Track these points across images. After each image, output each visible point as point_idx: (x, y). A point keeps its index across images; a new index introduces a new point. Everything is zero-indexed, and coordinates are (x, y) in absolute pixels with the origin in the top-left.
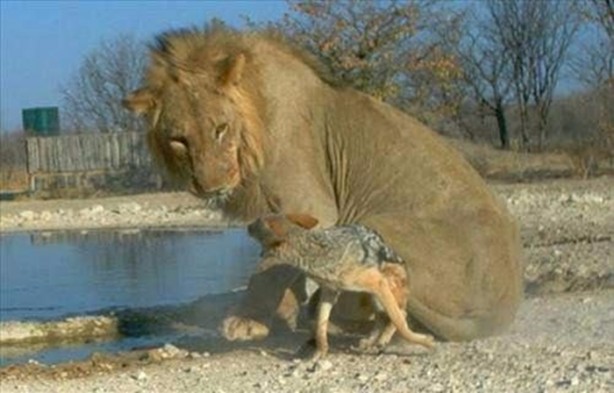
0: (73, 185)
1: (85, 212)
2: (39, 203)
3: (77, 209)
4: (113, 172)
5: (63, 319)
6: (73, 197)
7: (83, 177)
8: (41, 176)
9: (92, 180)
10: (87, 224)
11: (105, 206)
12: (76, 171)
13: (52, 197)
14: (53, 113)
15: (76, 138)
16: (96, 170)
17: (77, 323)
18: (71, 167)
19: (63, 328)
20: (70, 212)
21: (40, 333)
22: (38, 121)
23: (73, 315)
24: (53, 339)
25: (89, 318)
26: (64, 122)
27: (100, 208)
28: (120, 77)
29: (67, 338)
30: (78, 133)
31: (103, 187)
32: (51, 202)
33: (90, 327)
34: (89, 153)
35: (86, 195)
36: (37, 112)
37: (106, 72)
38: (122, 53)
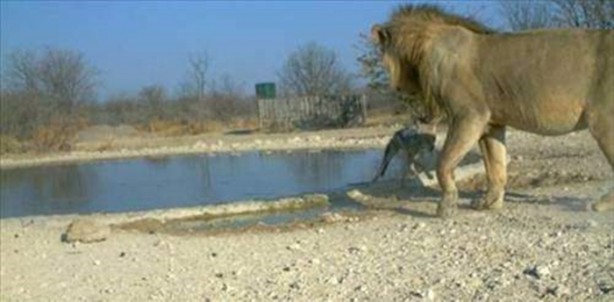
0: (283, 124)
1: (289, 140)
2: (264, 135)
3: (285, 139)
4: (305, 119)
5: (277, 199)
6: (284, 132)
7: (289, 121)
8: (265, 120)
9: (294, 123)
10: (293, 147)
11: (301, 138)
12: (284, 118)
13: (272, 132)
14: (272, 86)
15: (285, 100)
16: (296, 117)
17: (285, 202)
18: (282, 116)
19: (277, 205)
20: (282, 141)
21: (265, 207)
22: (264, 90)
23: (284, 197)
24: (272, 210)
25: (292, 199)
26: (278, 91)
27: (297, 139)
28: (309, 66)
30: (286, 96)
31: (300, 127)
32: (272, 135)
33: (293, 204)
34: (292, 107)
35: (291, 131)
36: (263, 85)
37: (301, 63)
38: (311, 53)
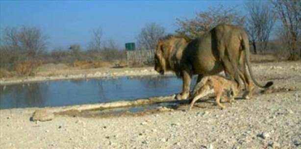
0: (139, 63)
1: (142, 71)
2: (129, 69)
3: (140, 70)
4: (150, 61)
5: (136, 100)
6: (139, 67)
7: (142, 61)
8: (131, 61)
9: (144, 63)
10: (143, 74)
11: (148, 70)
12: (140, 60)
13: (133, 67)
14: (133, 44)
15: (140, 51)
16: (145, 60)
17: (140, 101)
18: (138, 59)
19: (136, 103)
20: (138, 71)
21: (130, 104)
22: (130, 46)
23: (139, 99)
24: (133, 106)
25: (143, 100)
26: (136, 47)
27: (146, 70)
28: (152, 35)
29: (137, 105)
30: (140, 49)
31: (147, 64)
32: (133, 69)
33: (144, 102)
34: (143, 55)
35: (142, 66)
36: (129, 44)
37: (148, 33)
38: (152, 28)
